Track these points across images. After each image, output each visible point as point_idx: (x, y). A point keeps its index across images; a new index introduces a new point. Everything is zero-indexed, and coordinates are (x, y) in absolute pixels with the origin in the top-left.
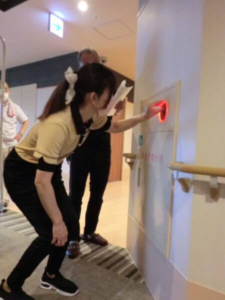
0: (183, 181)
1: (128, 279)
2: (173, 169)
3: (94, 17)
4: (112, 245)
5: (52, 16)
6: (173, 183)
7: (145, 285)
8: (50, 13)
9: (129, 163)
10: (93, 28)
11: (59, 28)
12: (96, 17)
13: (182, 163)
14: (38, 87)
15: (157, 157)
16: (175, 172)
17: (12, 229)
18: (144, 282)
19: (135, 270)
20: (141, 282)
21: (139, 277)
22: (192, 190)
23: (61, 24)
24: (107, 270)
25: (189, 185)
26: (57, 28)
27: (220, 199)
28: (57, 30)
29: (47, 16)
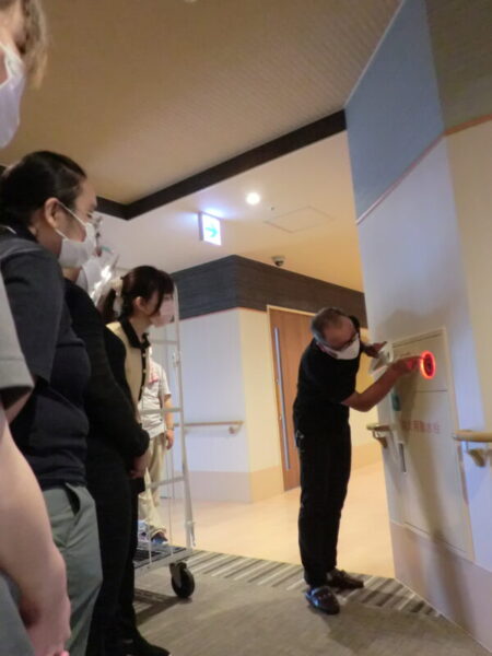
0: (474, 453)
1: (415, 614)
2: (459, 439)
3: (270, 209)
4: (371, 576)
5: (204, 218)
6: (461, 458)
7: (444, 618)
8: (200, 214)
9: (379, 439)
10: (267, 222)
11: (215, 232)
12: (273, 209)
13: (469, 431)
16: (464, 443)
18: (441, 616)
19: (422, 603)
20: (437, 615)
22: (488, 462)
23: (217, 225)
25: (484, 456)
26: (212, 233)
28: (213, 236)
29: (195, 217)
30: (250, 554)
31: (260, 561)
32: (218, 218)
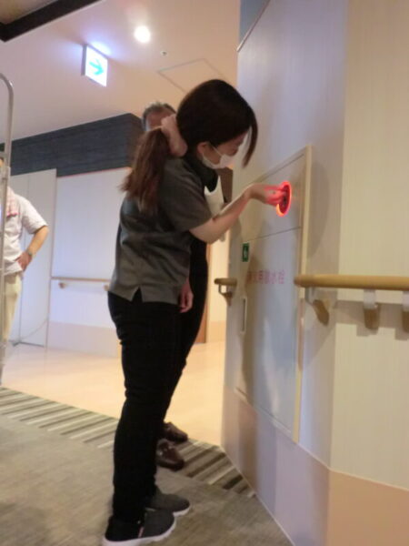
0: (319, 306)
1: (225, 491)
3: (161, 53)
5: (89, 50)
7: (257, 499)
8: (85, 46)
9: (225, 295)
10: (160, 73)
11: (100, 71)
12: (164, 53)
14: (59, 175)
15: (274, 275)
17: (14, 419)
18: (254, 496)
19: (239, 478)
20: (250, 495)
21: (245, 488)
23: (104, 64)
24: (188, 479)
25: (330, 310)
26: (97, 70)
27: (381, 330)
28: (97, 73)
29: (80, 49)
30: (82, 406)
31: (89, 413)
32: (105, 56)
